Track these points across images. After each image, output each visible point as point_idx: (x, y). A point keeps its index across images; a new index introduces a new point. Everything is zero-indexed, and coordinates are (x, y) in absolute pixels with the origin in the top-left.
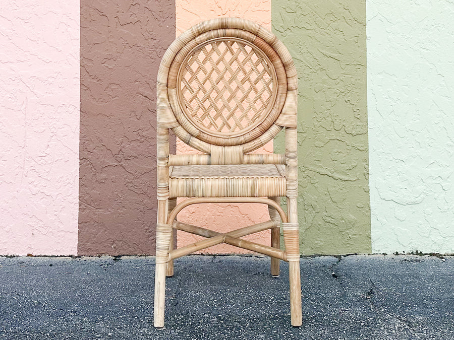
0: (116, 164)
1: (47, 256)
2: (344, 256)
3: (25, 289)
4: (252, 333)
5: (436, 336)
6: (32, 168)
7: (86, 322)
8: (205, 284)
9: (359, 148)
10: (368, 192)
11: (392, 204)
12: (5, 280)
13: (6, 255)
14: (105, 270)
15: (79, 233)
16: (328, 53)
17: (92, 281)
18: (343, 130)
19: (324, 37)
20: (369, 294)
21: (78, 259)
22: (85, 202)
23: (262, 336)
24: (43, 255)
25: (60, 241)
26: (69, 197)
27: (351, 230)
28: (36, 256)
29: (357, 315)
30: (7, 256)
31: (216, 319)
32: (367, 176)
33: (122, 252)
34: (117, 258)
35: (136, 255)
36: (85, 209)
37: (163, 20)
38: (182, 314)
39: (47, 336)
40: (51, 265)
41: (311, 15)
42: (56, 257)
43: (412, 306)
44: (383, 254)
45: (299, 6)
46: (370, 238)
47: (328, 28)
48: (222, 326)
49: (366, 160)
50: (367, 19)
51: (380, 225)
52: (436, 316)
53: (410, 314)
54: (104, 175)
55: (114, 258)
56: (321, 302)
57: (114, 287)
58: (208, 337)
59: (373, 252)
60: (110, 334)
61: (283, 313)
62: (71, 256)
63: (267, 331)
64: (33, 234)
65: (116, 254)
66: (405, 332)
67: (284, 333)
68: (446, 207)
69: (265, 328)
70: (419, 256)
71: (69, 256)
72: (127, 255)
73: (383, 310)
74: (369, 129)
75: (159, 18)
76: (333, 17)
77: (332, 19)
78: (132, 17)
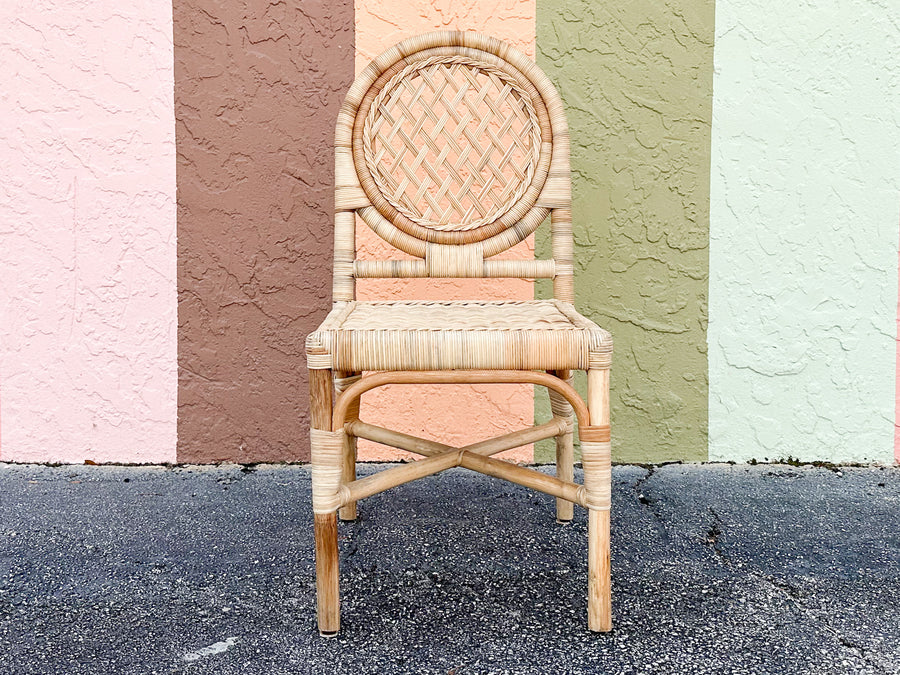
0: (245, 301)
1: (121, 465)
2: (659, 466)
3: (73, 524)
4: (496, 608)
5: (846, 614)
6: (91, 307)
7: (182, 585)
8: (408, 514)
9: (692, 274)
10: (705, 353)
11: (747, 374)
12: (38, 507)
13: (46, 461)
14: (226, 489)
15: (179, 423)
16: (641, 100)
17: (200, 509)
18: (663, 241)
19: (633, 68)
20: (711, 534)
21: (177, 469)
22: (189, 368)
23: (515, 614)
24: (114, 462)
25: (144, 437)
26: (159, 361)
27: (672, 419)
28: (100, 465)
29: (692, 574)
30: (48, 465)
31: (427, 580)
32: (704, 324)
33: (258, 457)
34: (248, 468)
35: (283, 463)
36: (189, 381)
37: (332, 34)
38: (364, 571)
39: (105, 613)
40: (127, 481)
41: (611, 26)
42: (137, 465)
43: (793, 558)
44: (729, 462)
45: (588, 10)
46: (707, 434)
47: (643, 52)
48: (440, 594)
49: (704, 297)
50: (717, 33)
51: (725, 412)
52: (842, 577)
53: (792, 572)
54: (223, 322)
55: (243, 467)
56: (623, 548)
57: (241, 520)
58: (412, 616)
59: (711, 459)
60: (225, 610)
61: (554, 569)
62: (165, 464)
63: (526, 605)
64: (94, 425)
65: (247, 461)
66: (788, 608)
67: (557, 609)
68: (846, 381)
69: (521, 598)
70: (793, 467)
71: (162, 464)
72: (267, 463)
73: (740, 565)
74: (711, 240)
75: (322, 29)
76: (653, 30)
77: (650, 34)
78: (272, 28)
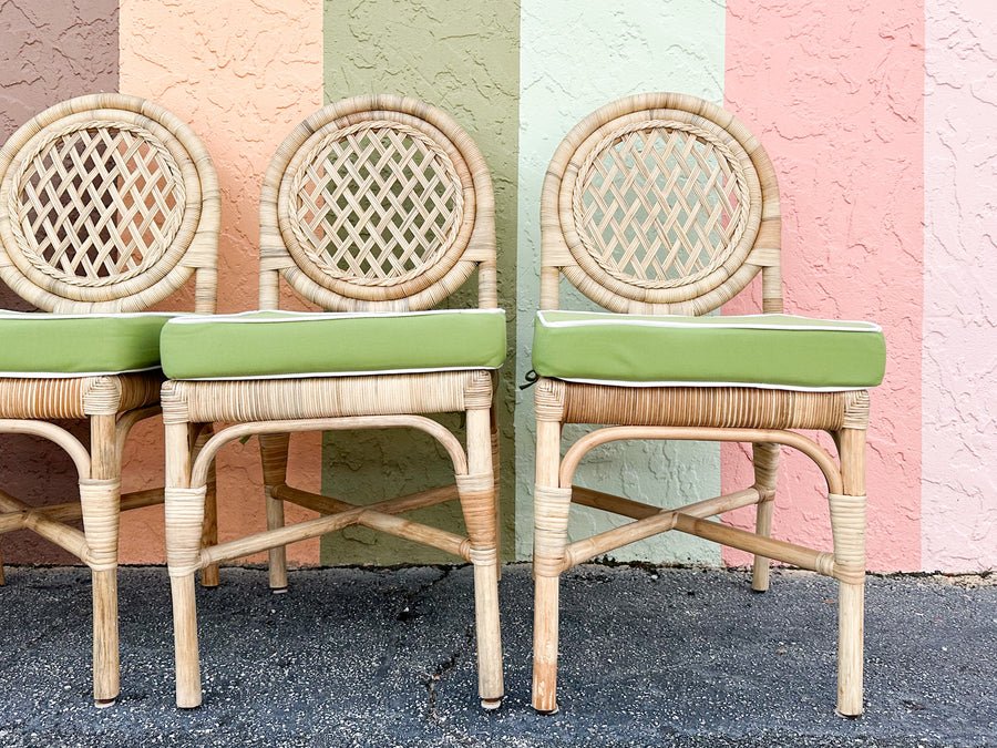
2: (459, 567)
10: (512, 439)
32: (511, 406)
35: (31, 565)
37: (93, 77)
41: (408, 74)
45: (381, 55)
46: (514, 530)
49: (508, 374)
50: (522, 85)
59: (518, 558)
70: (607, 569)
72: (11, 565)
73: (444, 718)
74: (518, 312)
75: (83, 72)
76: (452, 79)
77: (449, 84)
78: (26, 70)
